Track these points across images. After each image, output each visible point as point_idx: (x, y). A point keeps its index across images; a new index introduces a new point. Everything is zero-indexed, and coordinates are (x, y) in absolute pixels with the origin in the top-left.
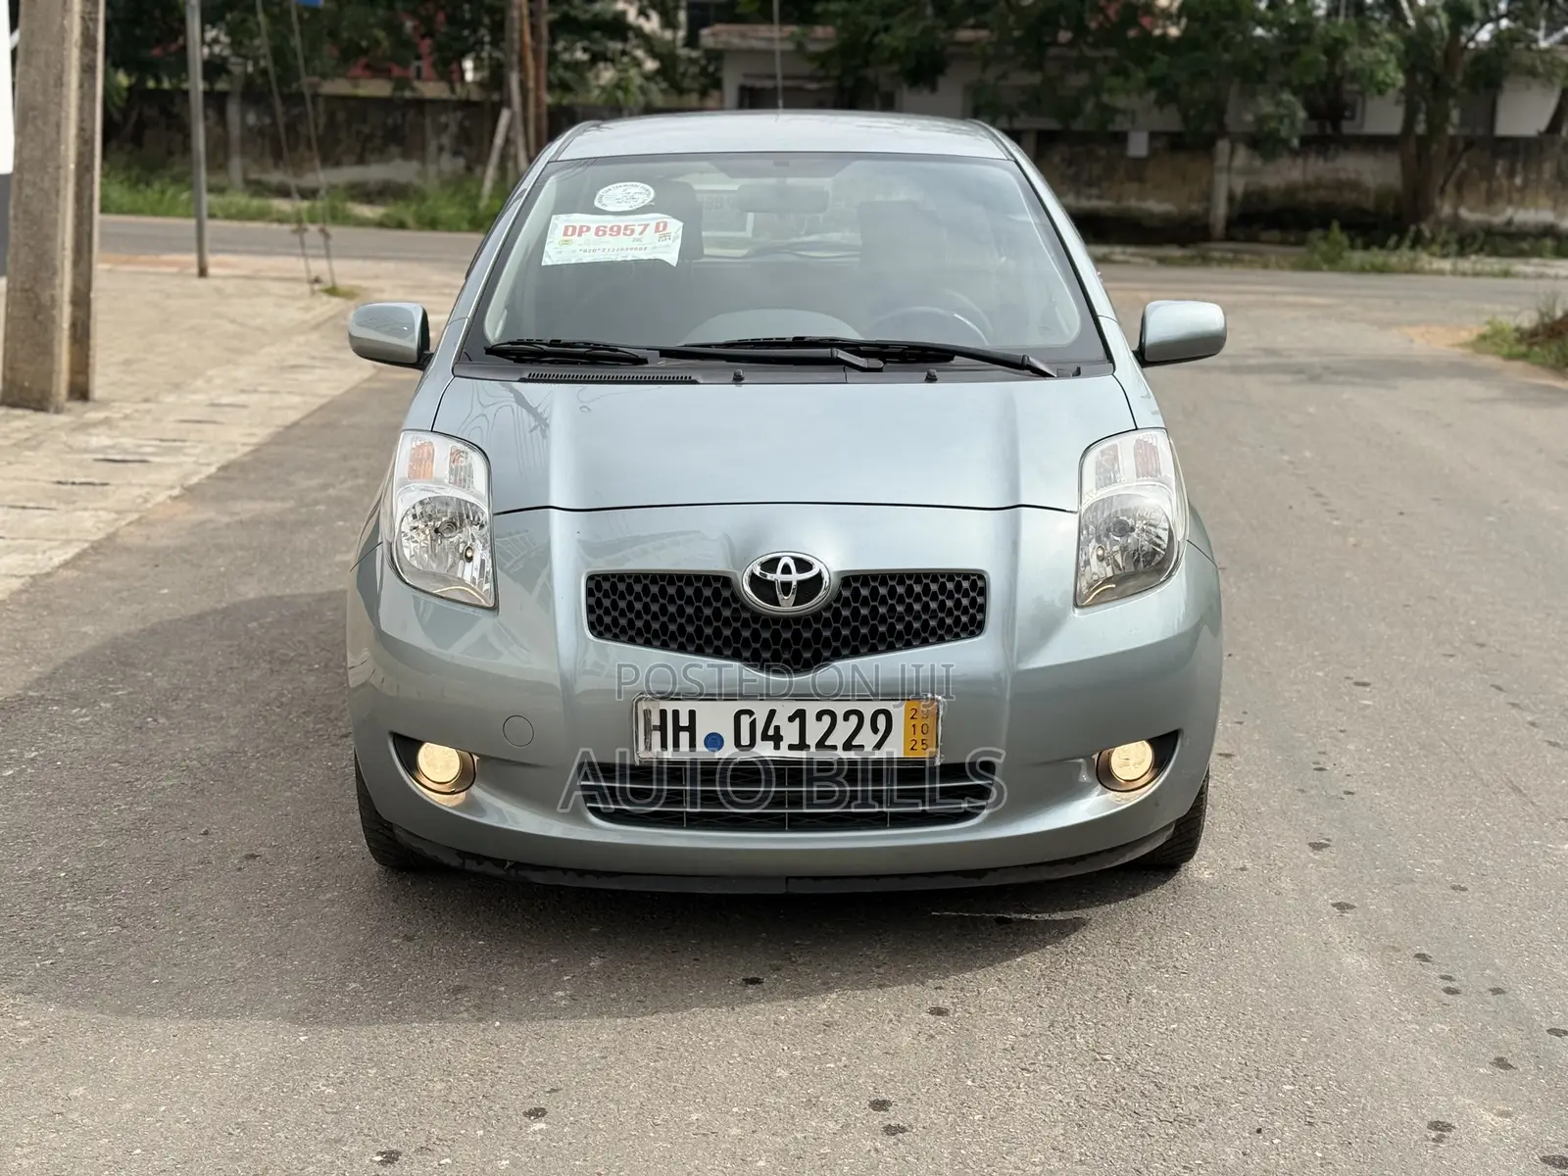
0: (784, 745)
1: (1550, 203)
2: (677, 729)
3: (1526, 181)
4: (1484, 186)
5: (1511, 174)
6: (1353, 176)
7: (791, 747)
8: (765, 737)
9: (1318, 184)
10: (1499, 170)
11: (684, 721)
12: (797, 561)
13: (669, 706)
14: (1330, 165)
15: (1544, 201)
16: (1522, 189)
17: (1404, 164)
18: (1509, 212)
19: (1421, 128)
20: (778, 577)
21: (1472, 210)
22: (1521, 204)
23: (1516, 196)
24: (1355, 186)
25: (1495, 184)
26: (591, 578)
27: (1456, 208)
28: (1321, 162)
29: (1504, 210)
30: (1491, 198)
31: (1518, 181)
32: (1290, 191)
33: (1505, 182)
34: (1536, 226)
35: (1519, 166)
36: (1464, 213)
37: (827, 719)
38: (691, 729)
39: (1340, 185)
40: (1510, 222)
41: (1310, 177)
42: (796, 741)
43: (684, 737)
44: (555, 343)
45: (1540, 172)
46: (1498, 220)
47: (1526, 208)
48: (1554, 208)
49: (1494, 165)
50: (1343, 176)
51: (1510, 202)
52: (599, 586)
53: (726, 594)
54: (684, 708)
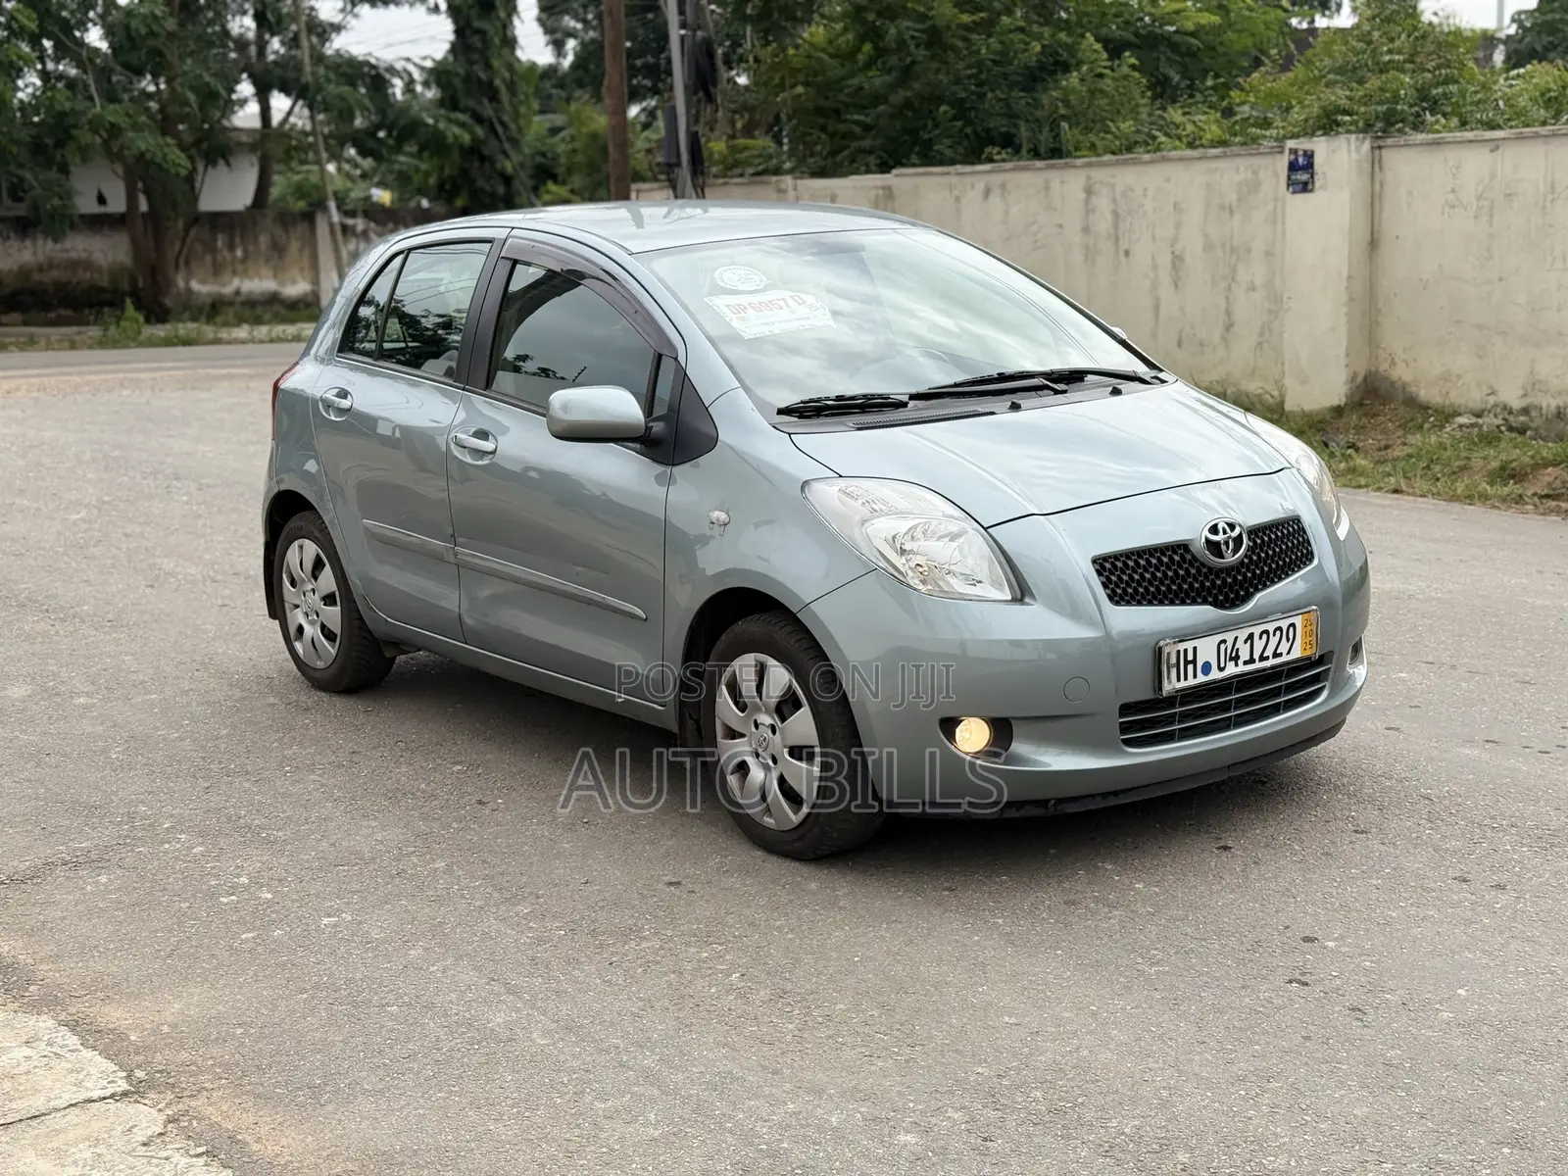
0: (1240, 662)
1: (271, 273)
2: (1187, 662)
3: (245, 251)
4: (208, 259)
5: (232, 247)
6: (84, 255)
7: (1245, 663)
8: (1231, 659)
9: (51, 265)
10: (220, 243)
11: (1190, 657)
12: (1229, 524)
13: (1182, 647)
14: (59, 246)
15: (264, 271)
16: (244, 260)
17: (134, 241)
18: (236, 283)
19: (143, 206)
20: (1220, 538)
21: (203, 282)
22: (245, 274)
23: (239, 267)
24: (88, 265)
25: (219, 257)
26: (1094, 562)
27: (187, 281)
28: (50, 244)
29: (231, 283)
30: (217, 270)
31: (239, 253)
32: (24, 272)
33: (226, 253)
34: (262, 294)
35: (238, 240)
36: (195, 285)
37: (1265, 636)
38: (1194, 662)
39: (74, 265)
40: (238, 293)
41: (41, 258)
42: (1248, 658)
43: (1190, 667)
44: (839, 398)
45: (256, 242)
46: (228, 290)
47: (251, 278)
48: (275, 277)
49: (216, 240)
50: (74, 255)
51: (235, 273)
52: (1102, 566)
53: (1188, 557)
54: (1189, 645)
